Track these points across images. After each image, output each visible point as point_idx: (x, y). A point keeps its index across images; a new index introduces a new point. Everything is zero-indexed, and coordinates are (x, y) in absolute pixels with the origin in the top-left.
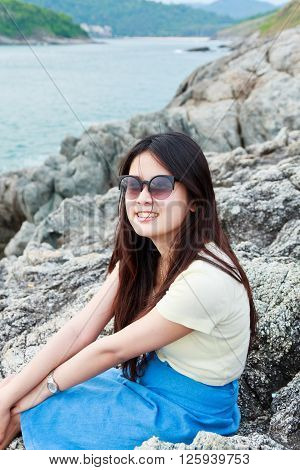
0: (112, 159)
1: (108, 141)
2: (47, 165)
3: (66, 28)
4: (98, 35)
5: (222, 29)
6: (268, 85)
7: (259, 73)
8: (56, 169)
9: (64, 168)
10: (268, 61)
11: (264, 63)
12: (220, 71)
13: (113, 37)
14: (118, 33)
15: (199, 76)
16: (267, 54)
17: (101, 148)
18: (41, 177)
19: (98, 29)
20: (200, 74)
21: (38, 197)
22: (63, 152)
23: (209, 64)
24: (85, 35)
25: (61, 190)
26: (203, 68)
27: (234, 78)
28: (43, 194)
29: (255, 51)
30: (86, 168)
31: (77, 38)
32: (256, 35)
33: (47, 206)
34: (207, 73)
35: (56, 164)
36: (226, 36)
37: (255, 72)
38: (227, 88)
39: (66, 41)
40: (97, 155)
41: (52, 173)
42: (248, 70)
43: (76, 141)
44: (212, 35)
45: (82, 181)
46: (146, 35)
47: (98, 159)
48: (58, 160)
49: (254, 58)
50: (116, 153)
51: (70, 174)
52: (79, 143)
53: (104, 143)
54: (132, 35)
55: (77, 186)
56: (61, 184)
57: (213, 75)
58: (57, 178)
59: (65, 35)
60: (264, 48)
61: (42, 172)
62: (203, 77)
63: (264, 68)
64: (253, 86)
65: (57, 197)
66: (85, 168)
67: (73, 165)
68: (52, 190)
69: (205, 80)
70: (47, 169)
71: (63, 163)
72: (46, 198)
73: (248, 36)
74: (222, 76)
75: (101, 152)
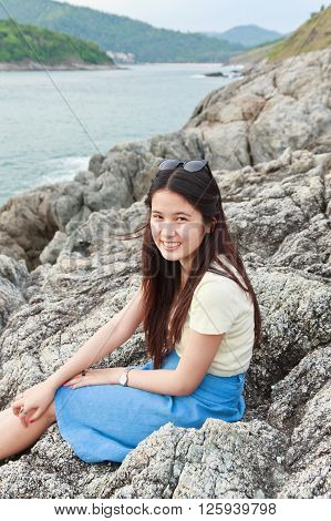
0: (135, 175)
1: (131, 158)
2: (76, 180)
3: (93, 55)
4: (121, 62)
5: (234, 56)
6: (275, 108)
7: (267, 97)
8: (84, 184)
9: (92, 183)
10: (275, 86)
11: (272, 88)
12: (232, 95)
13: (135, 63)
14: (138, 60)
15: (213, 99)
16: (275, 79)
17: (125, 165)
18: (72, 191)
19: (122, 56)
20: (214, 98)
21: (69, 209)
22: (90, 169)
23: (222, 89)
24: (110, 61)
25: (90, 202)
26: (217, 92)
27: (245, 102)
28: (74, 206)
29: (263, 77)
30: (112, 183)
31: (102, 64)
32: (265, 61)
33: (78, 216)
34: (220, 96)
35: (85, 179)
36: (238, 62)
37: (263, 96)
38: (238, 110)
39: (92, 67)
40: (121, 171)
41: (81, 188)
42: (257, 94)
43: (103, 159)
44: (226, 61)
45: (108, 195)
46: (166, 62)
47: (122, 175)
48: (86, 176)
49: (262, 83)
50: (138, 170)
51: (98, 189)
52: (106, 161)
53: (127, 161)
54: (153, 62)
55: (103, 200)
56: (89, 197)
57: (226, 99)
58: (86, 192)
59: (93, 61)
60: (272, 73)
61: (73, 187)
62: (216, 101)
63: (269, 90)
64: (261, 109)
65: (86, 210)
66: (110, 183)
67: (100, 180)
68: (81, 203)
69: (218, 103)
70: (77, 183)
71: (91, 178)
72: (76, 210)
73: (257, 62)
74: (233, 100)
75: (124, 169)
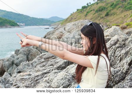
0: (29, 54)
1: (27, 50)
2: (11, 57)
3: (13, 24)
4: (21, 26)
6: (65, 36)
7: (63, 33)
8: (14, 58)
9: (16, 57)
10: (65, 30)
11: (64, 31)
12: (54, 33)
13: (25, 26)
14: (26, 25)
16: (65, 28)
17: (26, 52)
18: (10, 60)
19: (21, 24)
20: (49, 34)
21: (9, 65)
22: (15, 53)
23: (51, 31)
24: (18, 26)
25: (15, 63)
26: (49, 32)
27: (57, 34)
28: (10, 64)
29: (61, 28)
30: (22, 57)
31: (16, 26)
32: (60, 25)
33: (12, 67)
34: (51, 33)
35: (14, 56)
36: (53, 25)
37: (62, 33)
38: (56, 36)
39: (13, 27)
40: (25, 54)
41: (13, 59)
42: (61, 32)
43: (19, 50)
44: (50, 25)
45: (21, 60)
46: (34, 25)
47: (25, 55)
48: (14, 55)
49: (61, 30)
50: (30, 53)
51: (18, 59)
52: (20, 51)
53: (26, 50)
54: (30, 25)
55: (20, 62)
56: (15, 61)
57: (52, 34)
58: (14, 60)
60: (64, 27)
61: (10, 59)
62: (50, 34)
63: (64, 32)
64: (62, 36)
65: (14, 66)
67: (18, 56)
68: (13, 63)
69: (50, 35)
70: (11, 58)
71: (15, 56)
72: (11, 65)
73: (58, 25)
74: (54, 34)
75: (25, 53)
